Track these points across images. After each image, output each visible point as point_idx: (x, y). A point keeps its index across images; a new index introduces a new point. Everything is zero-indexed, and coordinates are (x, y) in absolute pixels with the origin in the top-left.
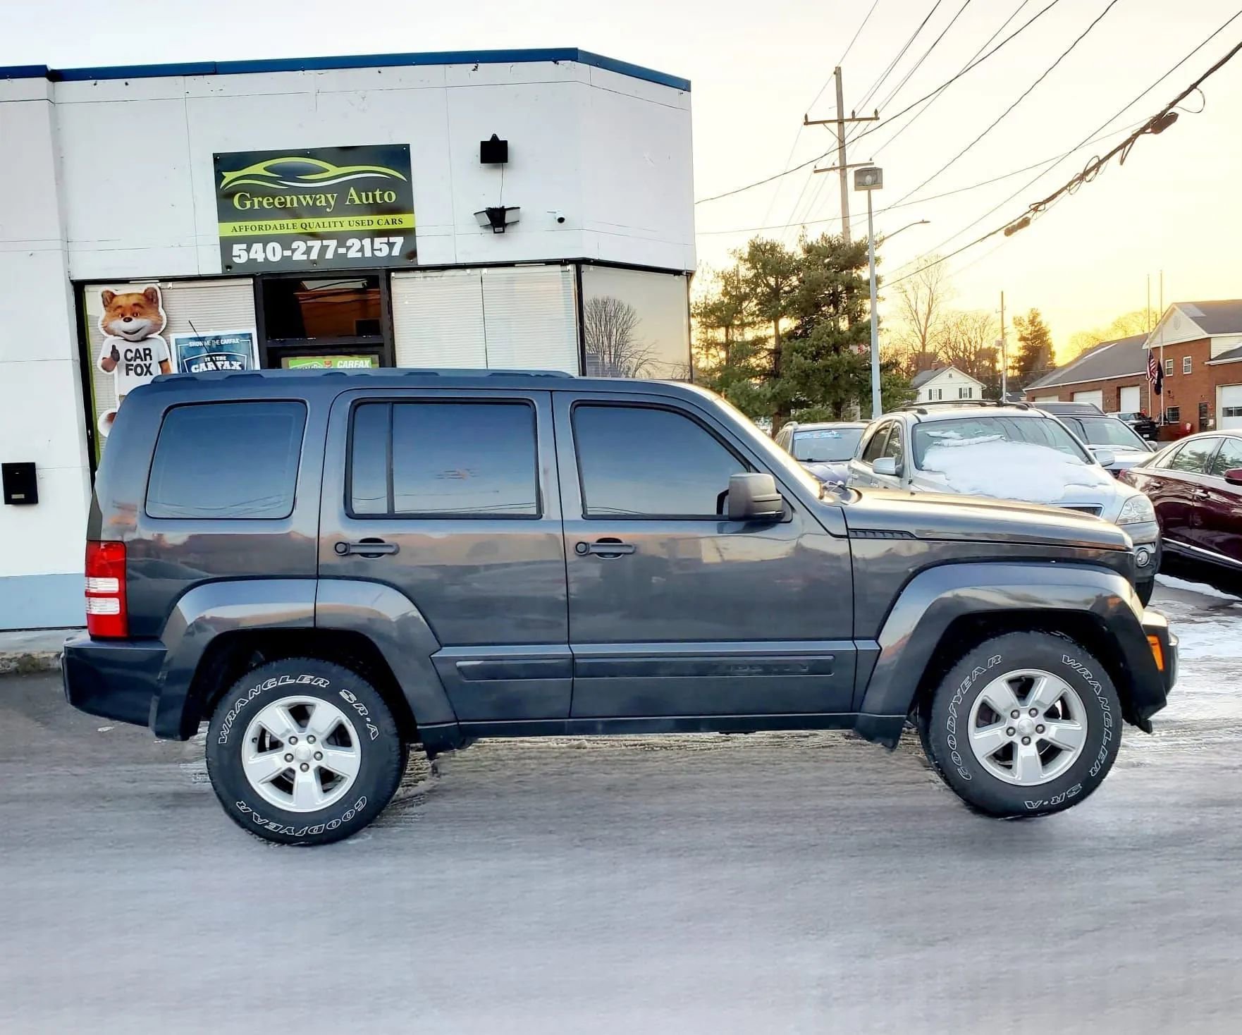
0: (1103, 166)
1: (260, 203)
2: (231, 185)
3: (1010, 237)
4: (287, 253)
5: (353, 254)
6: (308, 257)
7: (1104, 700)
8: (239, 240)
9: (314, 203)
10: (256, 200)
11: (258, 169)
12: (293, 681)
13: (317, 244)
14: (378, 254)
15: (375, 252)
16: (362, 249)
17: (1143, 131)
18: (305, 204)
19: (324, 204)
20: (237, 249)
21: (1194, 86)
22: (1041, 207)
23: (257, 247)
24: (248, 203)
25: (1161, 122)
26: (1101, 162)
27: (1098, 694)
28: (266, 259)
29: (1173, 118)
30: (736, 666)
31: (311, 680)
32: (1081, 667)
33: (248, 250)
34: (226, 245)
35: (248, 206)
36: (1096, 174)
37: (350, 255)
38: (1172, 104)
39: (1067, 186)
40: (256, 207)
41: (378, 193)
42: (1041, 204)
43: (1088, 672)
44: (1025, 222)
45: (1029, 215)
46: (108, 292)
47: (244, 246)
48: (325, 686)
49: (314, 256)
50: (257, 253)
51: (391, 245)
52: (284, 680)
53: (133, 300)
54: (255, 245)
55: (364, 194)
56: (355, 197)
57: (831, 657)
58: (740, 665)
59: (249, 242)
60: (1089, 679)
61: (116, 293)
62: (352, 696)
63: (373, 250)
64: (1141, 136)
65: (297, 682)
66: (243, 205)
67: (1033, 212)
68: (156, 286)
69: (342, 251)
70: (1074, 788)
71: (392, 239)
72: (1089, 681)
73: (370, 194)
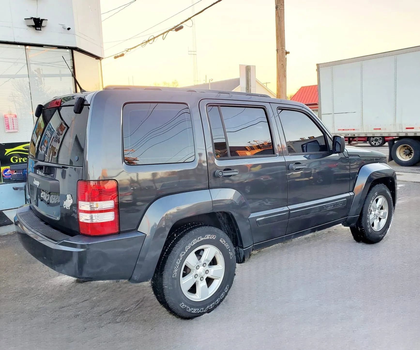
0: (155, 39)
3: (116, 59)
12: (203, 239)
17: (171, 30)
21: (190, 18)
22: (129, 50)
25: (178, 28)
26: (154, 38)
29: (181, 28)
31: (210, 237)
36: (153, 41)
38: (182, 23)
39: (141, 44)
42: (129, 49)
44: (123, 55)
45: (124, 53)
48: (214, 239)
52: (200, 239)
64: (170, 31)
65: (204, 239)
67: (126, 52)
72: (390, 197)
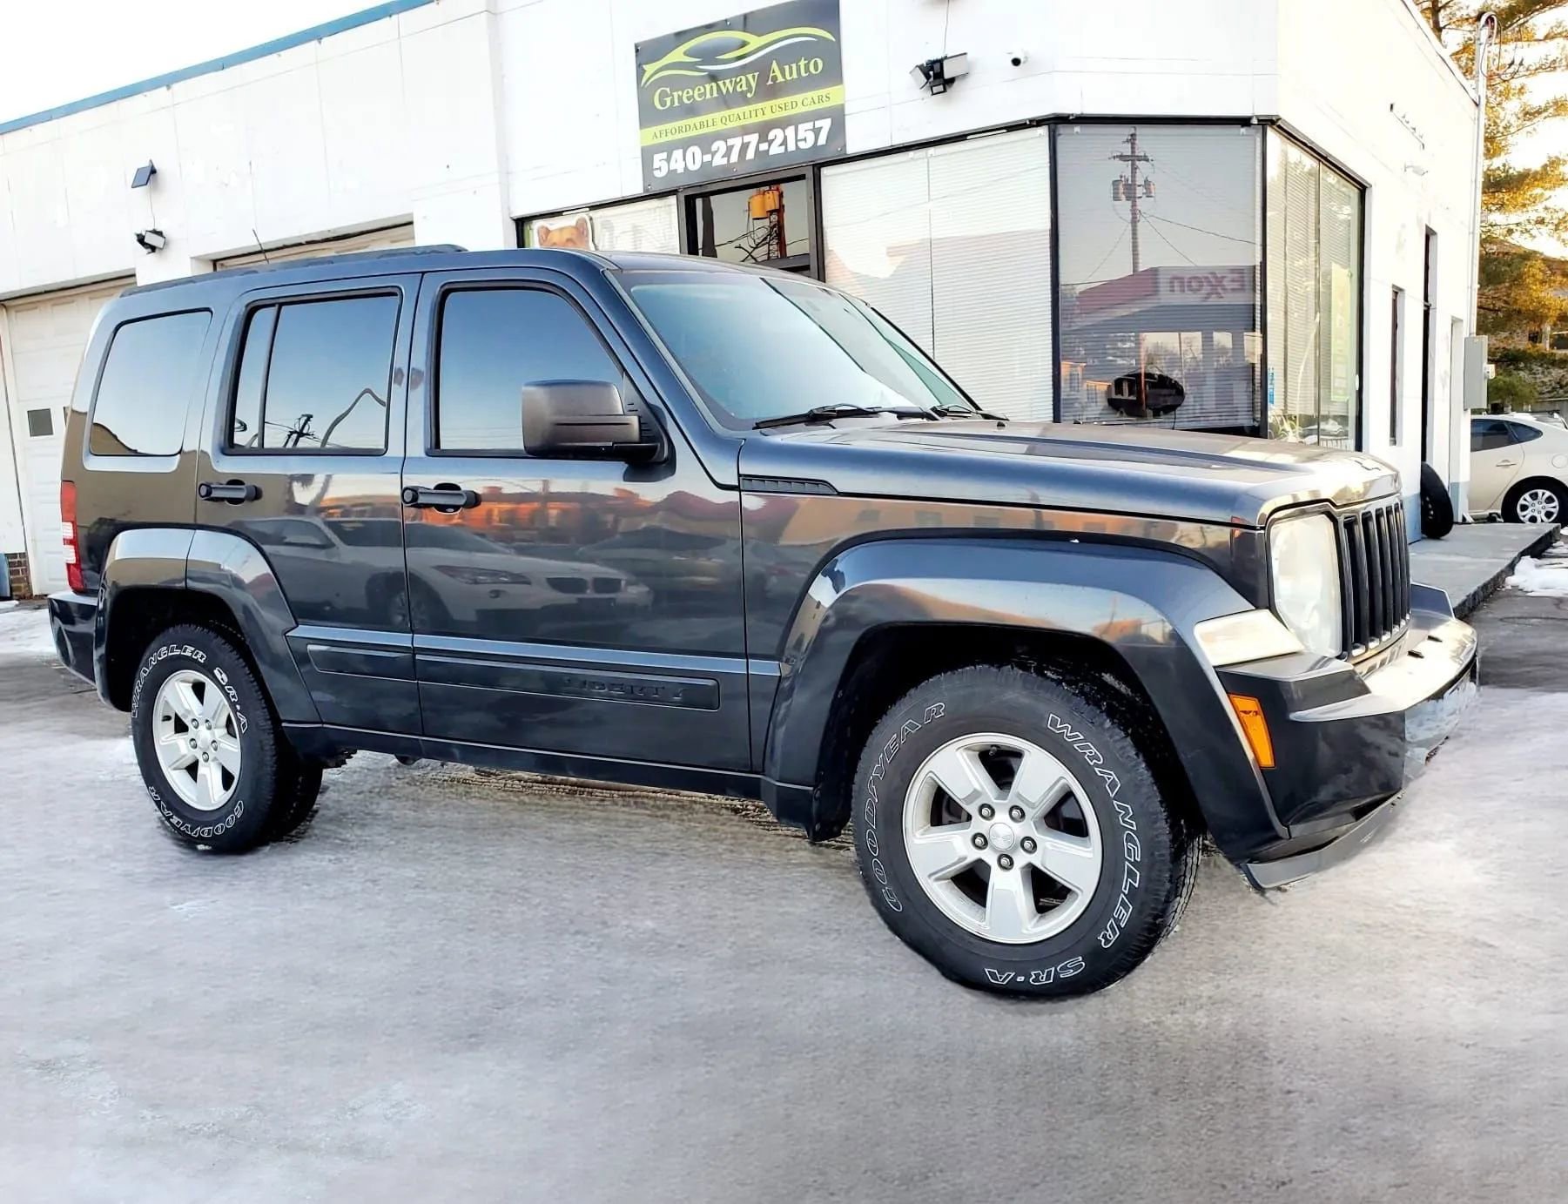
1: (680, 98)
2: (652, 79)
4: (707, 158)
5: (776, 149)
6: (728, 160)
7: (1125, 809)
8: (658, 149)
9: (735, 89)
10: (675, 94)
11: (678, 55)
12: (179, 652)
13: (736, 142)
14: (802, 145)
15: (799, 143)
16: (784, 143)
18: (724, 91)
19: (744, 88)
20: (659, 159)
23: (678, 154)
24: (668, 100)
27: (1112, 796)
28: (686, 168)
30: (593, 684)
31: (192, 652)
32: (1081, 741)
33: (668, 160)
34: (647, 155)
35: (668, 104)
37: (771, 153)
40: (676, 104)
41: (802, 63)
43: (1094, 750)
46: (543, 227)
47: (664, 155)
48: (202, 662)
49: (734, 158)
50: (678, 164)
51: (817, 131)
52: (172, 650)
53: (566, 235)
54: (675, 152)
55: (787, 67)
56: (778, 73)
57: (710, 683)
58: (598, 684)
59: (669, 148)
60: (1098, 766)
61: (551, 228)
62: (224, 676)
63: (797, 141)
65: (182, 653)
66: (663, 103)
68: (584, 215)
69: (764, 147)
70: (1069, 963)
71: (818, 124)
72: (1096, 769)
73: (794, 66)
